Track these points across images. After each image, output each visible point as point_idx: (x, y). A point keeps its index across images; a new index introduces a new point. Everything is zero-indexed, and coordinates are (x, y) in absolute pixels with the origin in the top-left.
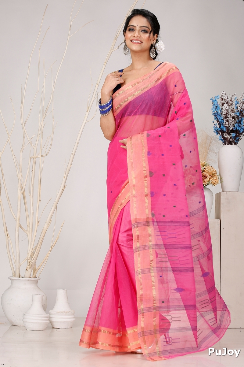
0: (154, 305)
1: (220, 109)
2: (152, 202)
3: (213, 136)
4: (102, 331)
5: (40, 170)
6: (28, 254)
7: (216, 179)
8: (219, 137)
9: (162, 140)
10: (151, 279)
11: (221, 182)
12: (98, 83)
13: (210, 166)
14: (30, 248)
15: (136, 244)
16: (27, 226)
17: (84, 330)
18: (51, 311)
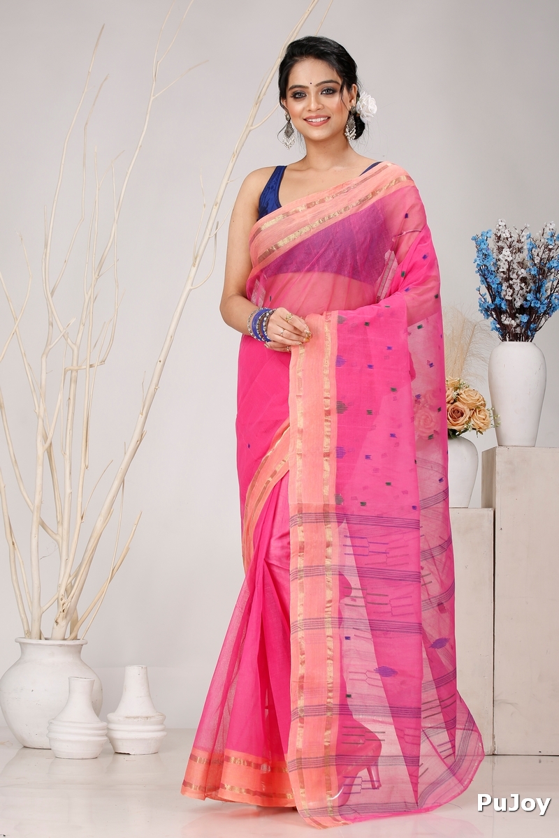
0: (329, 700)
1: (494, 261)
2: (337, 470)
3: (478, 321)
4: (233, 759)
5: (87, 397)
6: (59, 586)
7: (484, 417)
8: (491, 323)
9: (372, 334)
10: (325, 643)
11: (497, 426)
12: (219, 201)
13: (471, 388)
14: (65, 573)
15: (298, 563)
16: (58, 522)
17: (193, 757)
18: (111, 716)
